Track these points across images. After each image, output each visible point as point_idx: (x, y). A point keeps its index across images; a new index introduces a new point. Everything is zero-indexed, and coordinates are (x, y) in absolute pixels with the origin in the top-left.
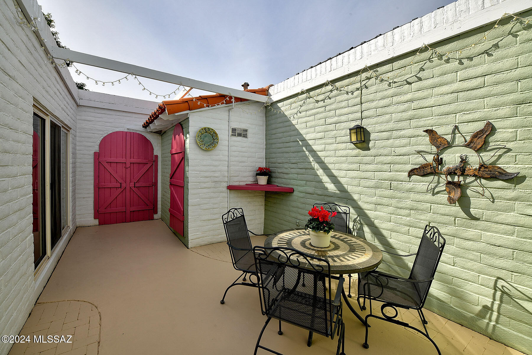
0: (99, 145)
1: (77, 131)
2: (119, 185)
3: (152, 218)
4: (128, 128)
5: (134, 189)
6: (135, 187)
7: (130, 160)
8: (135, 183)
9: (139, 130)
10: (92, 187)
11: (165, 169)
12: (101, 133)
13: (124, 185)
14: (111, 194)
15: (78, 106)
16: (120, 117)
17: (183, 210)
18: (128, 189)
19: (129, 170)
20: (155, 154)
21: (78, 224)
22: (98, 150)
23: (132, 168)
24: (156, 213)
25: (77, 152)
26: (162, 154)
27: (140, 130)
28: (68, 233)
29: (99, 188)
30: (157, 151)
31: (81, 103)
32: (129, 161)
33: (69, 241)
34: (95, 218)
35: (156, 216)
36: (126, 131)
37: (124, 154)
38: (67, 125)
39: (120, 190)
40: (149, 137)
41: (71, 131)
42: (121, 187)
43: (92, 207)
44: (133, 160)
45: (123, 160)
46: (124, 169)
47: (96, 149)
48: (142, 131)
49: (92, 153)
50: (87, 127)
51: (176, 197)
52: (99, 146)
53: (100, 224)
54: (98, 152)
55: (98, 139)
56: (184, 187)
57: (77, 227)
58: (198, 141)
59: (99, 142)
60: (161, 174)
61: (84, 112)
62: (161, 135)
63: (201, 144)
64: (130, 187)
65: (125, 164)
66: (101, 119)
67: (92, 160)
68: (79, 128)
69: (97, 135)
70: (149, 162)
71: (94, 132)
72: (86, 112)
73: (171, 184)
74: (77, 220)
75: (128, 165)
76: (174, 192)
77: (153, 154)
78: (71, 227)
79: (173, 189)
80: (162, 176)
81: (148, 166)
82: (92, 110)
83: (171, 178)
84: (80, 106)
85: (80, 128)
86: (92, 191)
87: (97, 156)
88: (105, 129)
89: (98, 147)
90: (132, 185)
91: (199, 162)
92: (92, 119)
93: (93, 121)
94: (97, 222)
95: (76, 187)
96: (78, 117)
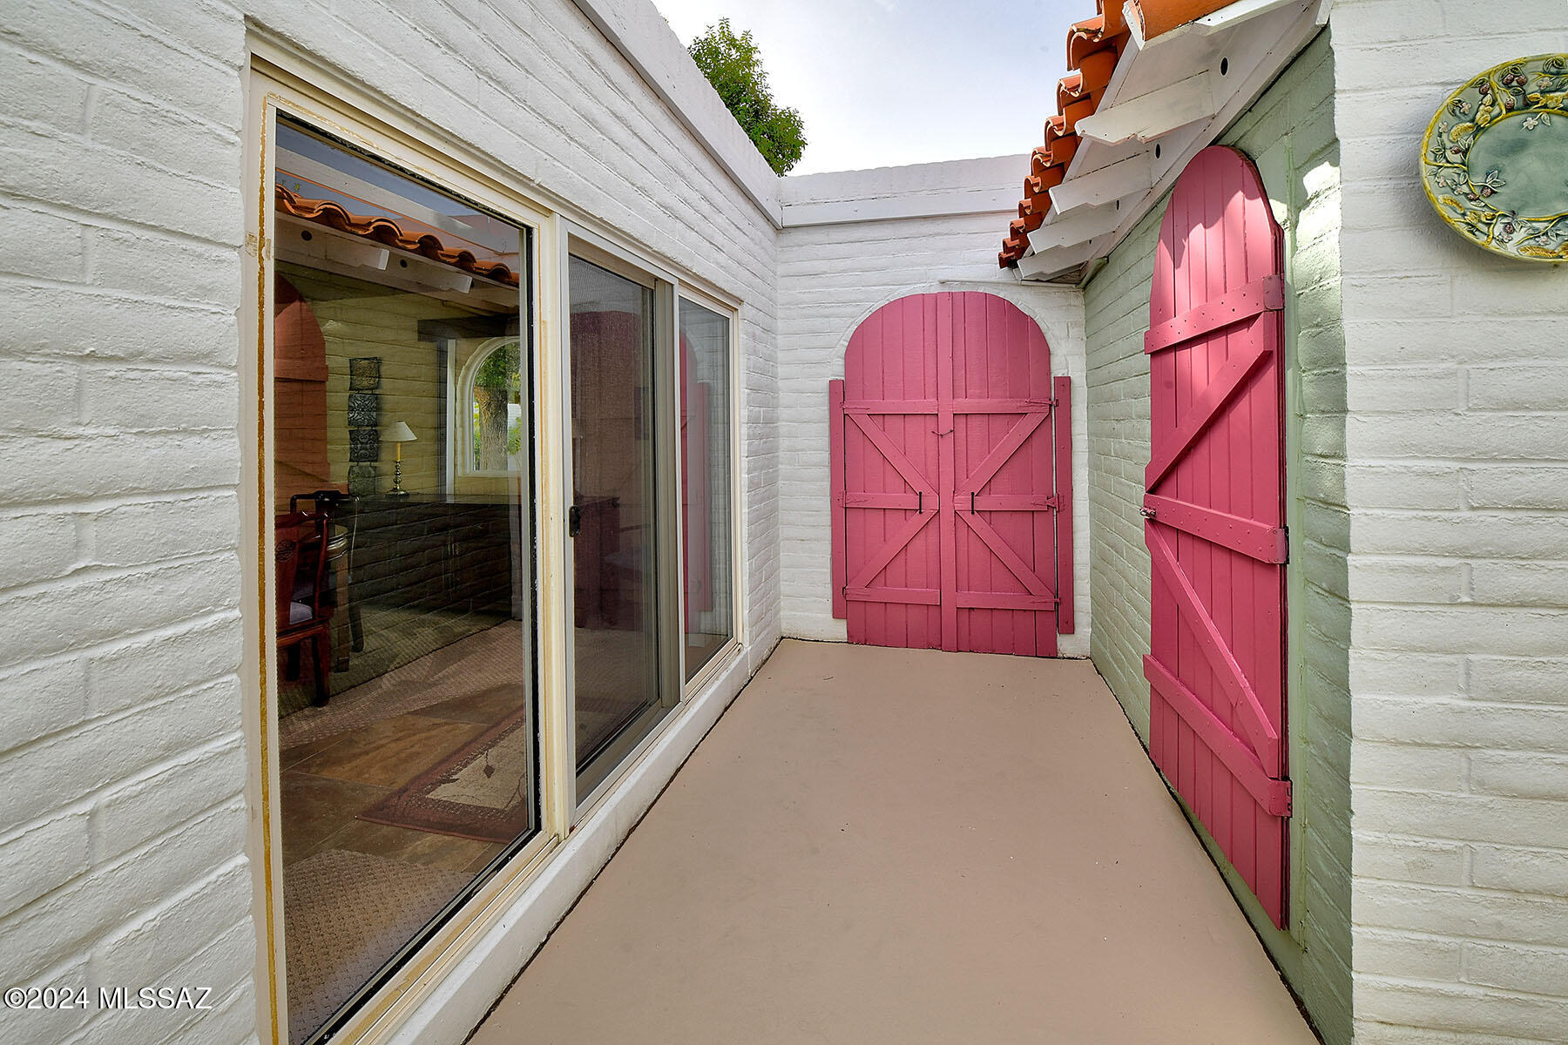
0: (843, 356)
1: (780, 314)
2: (911, 501)
3: (1049, 652)
4: (943, 278)
5: (968, 517)
6: (973, 513)
7: (955, 402)
8: (973, 493)
9: (987, 280)
10: (824, 504)
11: (1108, 437)
12: (849, 310)
13: (931, 504)
14: (888, 536)
15: (780, 230)
16: (915, 241)
17: (1275, 735)
18: (947, 518)
19: (947, 445)
20: (1058, 371)
21: (786, 629)
22: (843, 374)
23: (961, 434)
24: (1070, 629)
25: (781, 384)
26: (1092, 369)
27: (993, 279)
28: (724, 675)
29: (846, 508)
30: (1068, 359)
31: (788, 218)
32: (949, 406)
33: (726, 709)
34: (836, 615)
35: (1065, 644)
36: (936, 289)
37: (931, 381)
38: (704, 279)
39: (917, 521)
40: (1028, 302)
41: (744, 310)
42: (920, 509)
43: (825, 573)
44: (964, 405)
45: (928, 405)
46: (932, 439)
47: (837, 370)
48: (1001, 280)
49: (824, 384)
50: (806, 295)
51: (1203, 612)
52: (845, 359)
53: (852, 639)
54: (843, 378)
55: (841, 334)
56: (1284, 566)
57: (782, 638)
58: (1440, 200)
59: (843, 345)
60: (1086, 461)
61: (797, 248)
62: (1084, 288)
63: (1468, 219)
64: (955, 512)
65: (934, 418)
66: (849, 262)
67: (824, 411)
68: (783, 305)
69: (838, 320)
70: (1031, 409)
71: (826, 311)
72: (804, 247)
73: (1152, 521)
74: (782, 613)
75: (946, 424)
76: (1180, 574)
77: (1049, 373)
78: (747, 648)
79: (1169, 554)
80: (1094, 467)
81: (1027, 426)
82: (819, 236)
83: (1153, 490)
84: (784, 231)
85: (787, 304)
86: (826, 519)
87: (839, 392)
88: (862, 297)
89: (842, 362)
90: (963, 502)
91: (1451, 374)
92: (822, 266)
93: (825, 273)
94: (840, 629)
95: (777, 501)
96: (781, 269)
